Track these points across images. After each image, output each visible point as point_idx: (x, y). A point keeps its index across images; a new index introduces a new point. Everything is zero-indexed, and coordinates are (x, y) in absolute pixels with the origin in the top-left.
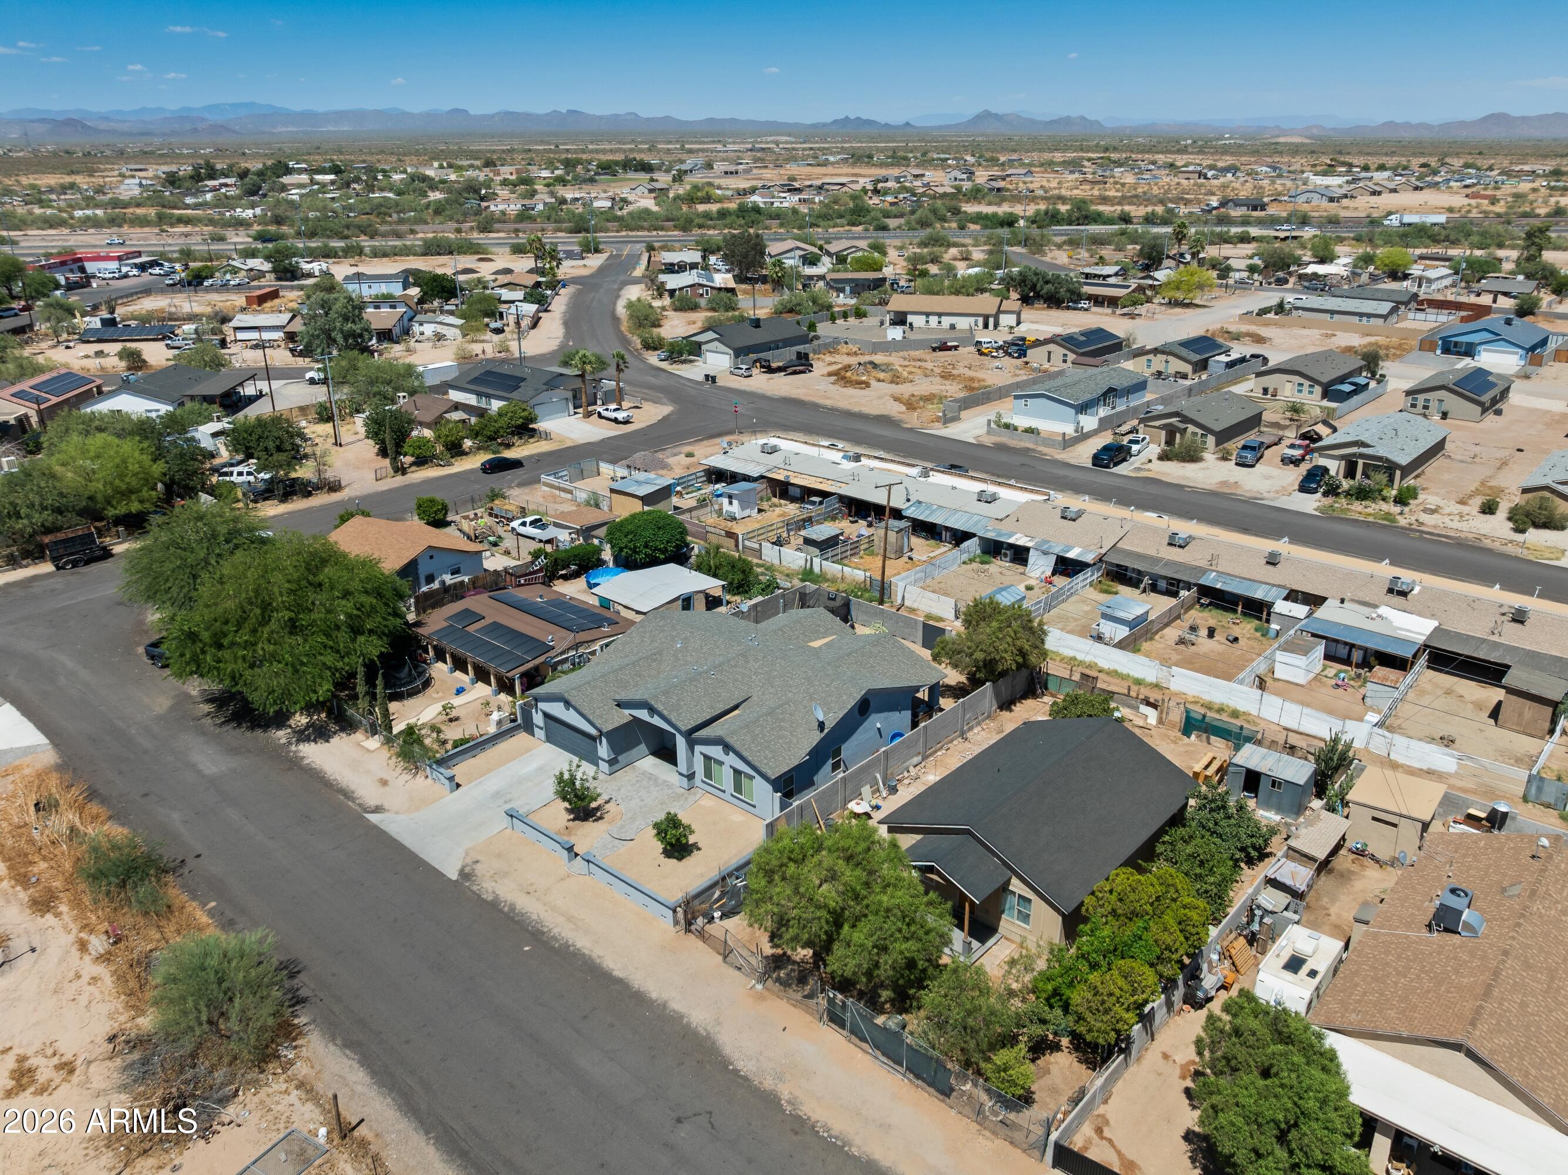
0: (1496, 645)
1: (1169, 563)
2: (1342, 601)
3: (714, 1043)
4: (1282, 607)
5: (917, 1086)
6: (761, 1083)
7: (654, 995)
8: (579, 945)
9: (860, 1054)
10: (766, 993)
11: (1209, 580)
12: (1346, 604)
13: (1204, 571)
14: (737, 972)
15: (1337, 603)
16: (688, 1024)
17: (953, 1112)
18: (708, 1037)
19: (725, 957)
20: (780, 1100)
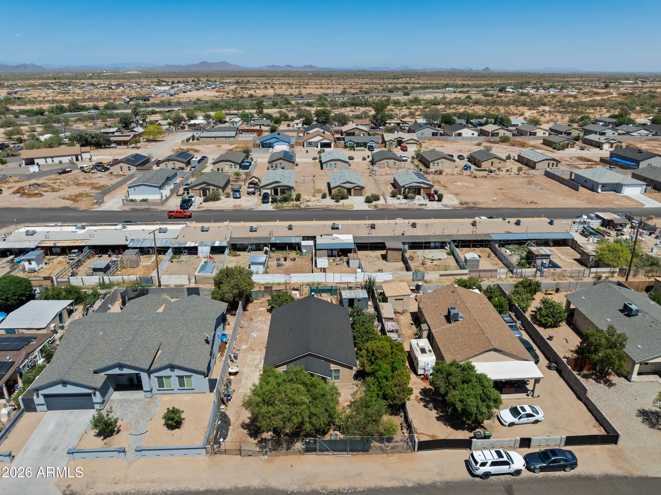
0: (372, 237)
1: (255, 238)
2: (321, 236)
3: (272, 489)
4: (304, 243)
5: (355, 455)
6: (305, 490)
7: (228, 487)
8: (170, 489)
9: (327, 457)
10: (272, 458)
11: (273, 240)
12: (323, 237)
13: (270, 238)
14: (251, 457)
15: (320, 237)
16: (255, 489)
17: (374, 455)
18: (267, 488)
19: (240, 454)
20: (318, 491)
